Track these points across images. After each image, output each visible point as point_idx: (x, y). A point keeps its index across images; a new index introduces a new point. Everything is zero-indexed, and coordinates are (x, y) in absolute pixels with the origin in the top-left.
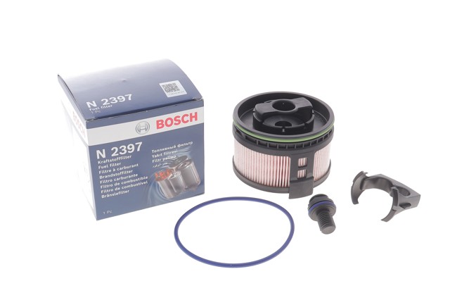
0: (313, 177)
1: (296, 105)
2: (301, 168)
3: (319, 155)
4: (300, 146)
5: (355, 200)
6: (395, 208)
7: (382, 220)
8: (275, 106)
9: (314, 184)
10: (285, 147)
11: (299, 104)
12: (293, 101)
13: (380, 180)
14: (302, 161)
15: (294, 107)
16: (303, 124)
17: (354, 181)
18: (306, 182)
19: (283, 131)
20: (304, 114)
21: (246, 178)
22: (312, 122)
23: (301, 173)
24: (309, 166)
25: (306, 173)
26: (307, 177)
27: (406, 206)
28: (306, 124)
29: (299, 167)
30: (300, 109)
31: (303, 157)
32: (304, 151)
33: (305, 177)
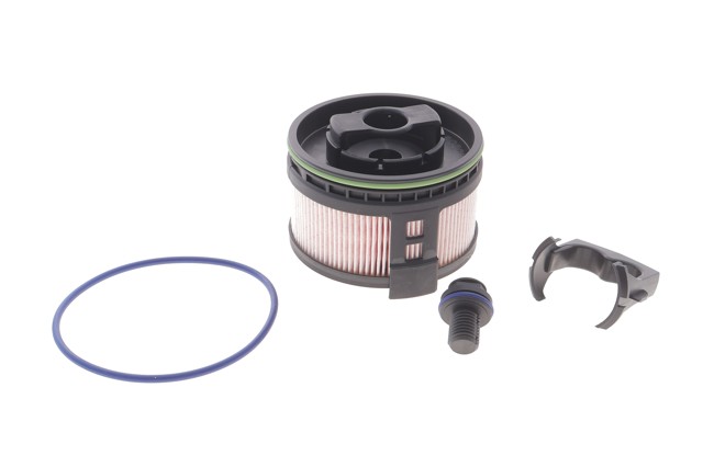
0: (436, 259)
1: (409, 119)
2: (414, 240)
3: (449, 217)
4: (409, 198)
5: (539, 294)
6: (622, 301)
7: (598, 326)
8: (367, 120)
9: (439, 272)
10: (380, 199)
11: (414, 117)
12: (404, 110)
13: (578, 251)
14: (415, 227)
15: (405, 121)
16: (420, 156)
17: (536, 257)
18: (422, 268)
19: (380, 167)
20: (423, 137)
21: (310, 256)
22: (441, 152)
23: (414, 250)
24: (429, 237)
25: (424, 250)
26: (426, 258)
27: (639, 295)
28: (426, 157)
29: (409, 239)
30: (416, 127)
31: (416, 219)
32: (417, 206)
33: (420, 258)
